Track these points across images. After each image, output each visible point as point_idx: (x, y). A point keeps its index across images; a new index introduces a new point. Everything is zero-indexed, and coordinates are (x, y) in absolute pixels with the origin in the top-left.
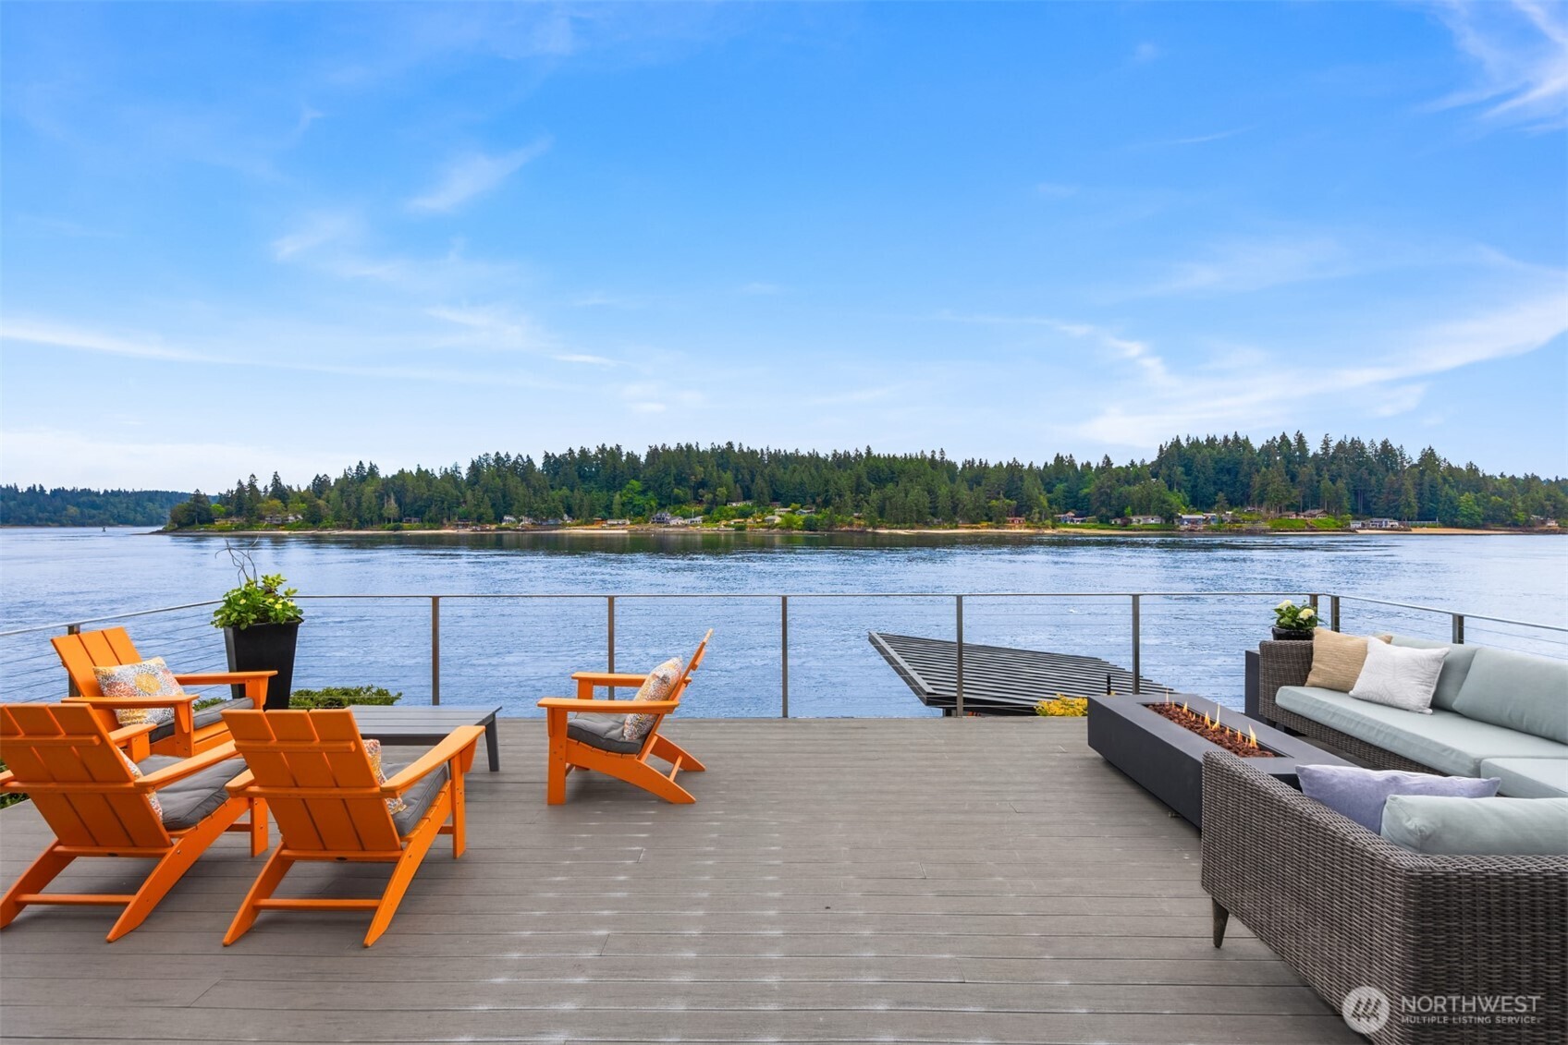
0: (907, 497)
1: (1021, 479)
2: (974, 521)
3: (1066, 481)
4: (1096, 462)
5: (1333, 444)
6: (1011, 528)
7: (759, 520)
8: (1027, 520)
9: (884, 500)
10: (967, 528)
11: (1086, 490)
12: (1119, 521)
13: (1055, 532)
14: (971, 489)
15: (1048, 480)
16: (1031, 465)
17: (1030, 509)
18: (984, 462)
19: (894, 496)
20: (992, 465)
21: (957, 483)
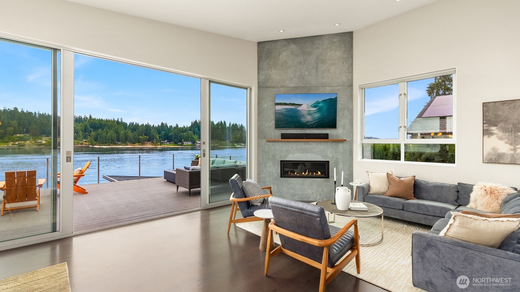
0: (107, 134)
1: (150, 130)
2: (134, 143)
3: (165, 131)
4: (174, 125)
5: (232, 124)
6: (146, 145)
8: (152, 143)
9: (97, 135)
10: (131, 145)
11: (171, 134)
12: (180, 143)
13: (161, 147)
14: (132, 132)
15: (159, 130)
16: (153, 125)
17: (153, 139)
18: (137, 123)
19: (102, 134)
20: (140, 125)
21: (127, 130)
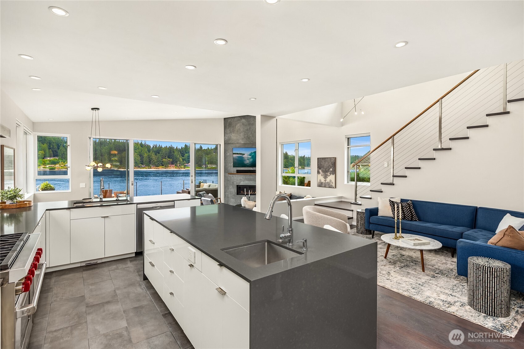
1: (174, 152)
2: (157, 166)
3: (188, 153)
4: (198, 147)
6: (170, 168)
7: (62, 165)
8: (175, 166)
10: (154, 168)
12: (204, 166)
13: (184, 169)
14: (156, 155)
15: (182, 152)
16: (177, 147)
17: (177, 162)
18: (161, 146)
20: (163, 147)
21: (151, 152)
